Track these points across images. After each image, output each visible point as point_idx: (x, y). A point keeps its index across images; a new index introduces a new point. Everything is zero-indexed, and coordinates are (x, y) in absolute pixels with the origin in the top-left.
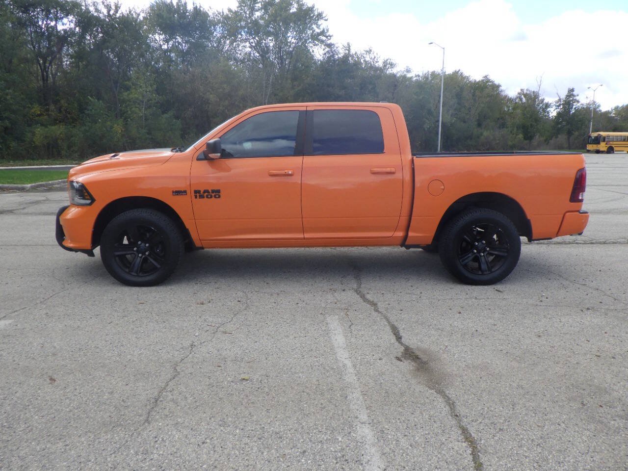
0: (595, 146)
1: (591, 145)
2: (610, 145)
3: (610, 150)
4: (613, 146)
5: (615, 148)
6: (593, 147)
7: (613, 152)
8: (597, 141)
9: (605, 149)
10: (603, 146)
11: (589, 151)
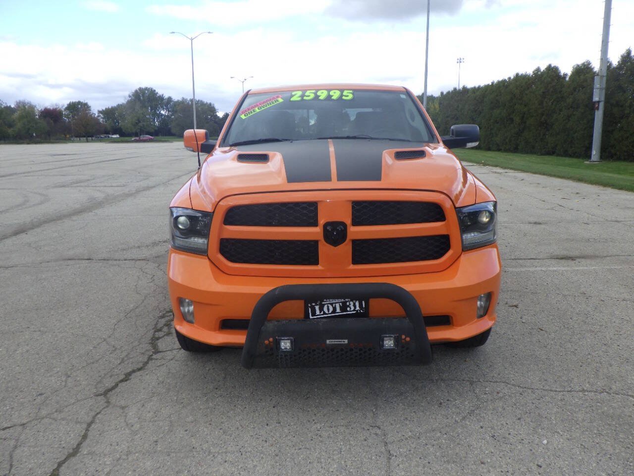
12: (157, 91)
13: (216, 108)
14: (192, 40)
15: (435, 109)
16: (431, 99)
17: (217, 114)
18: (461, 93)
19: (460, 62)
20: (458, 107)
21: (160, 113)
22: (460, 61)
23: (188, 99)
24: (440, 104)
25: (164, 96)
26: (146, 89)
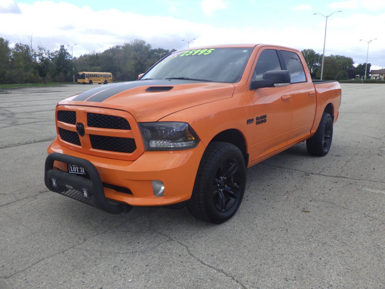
0: (82, 80)
1: (80, 80)
2: (90, 80)
3: (91, 83)
4: (92, 80)
5: (93, 81)
6: (81, 80)
7: (92, 84)
8: (83, 77)
9: (88, 82)
10: (87, 80)
11: (79, 83)
12: (315, 51)
13: (354, 61)
14: (327, 17)
17: (353, 65)
21: (315, 65)
23: (335, 55)
25: (319, 54)
26: (308, 50)
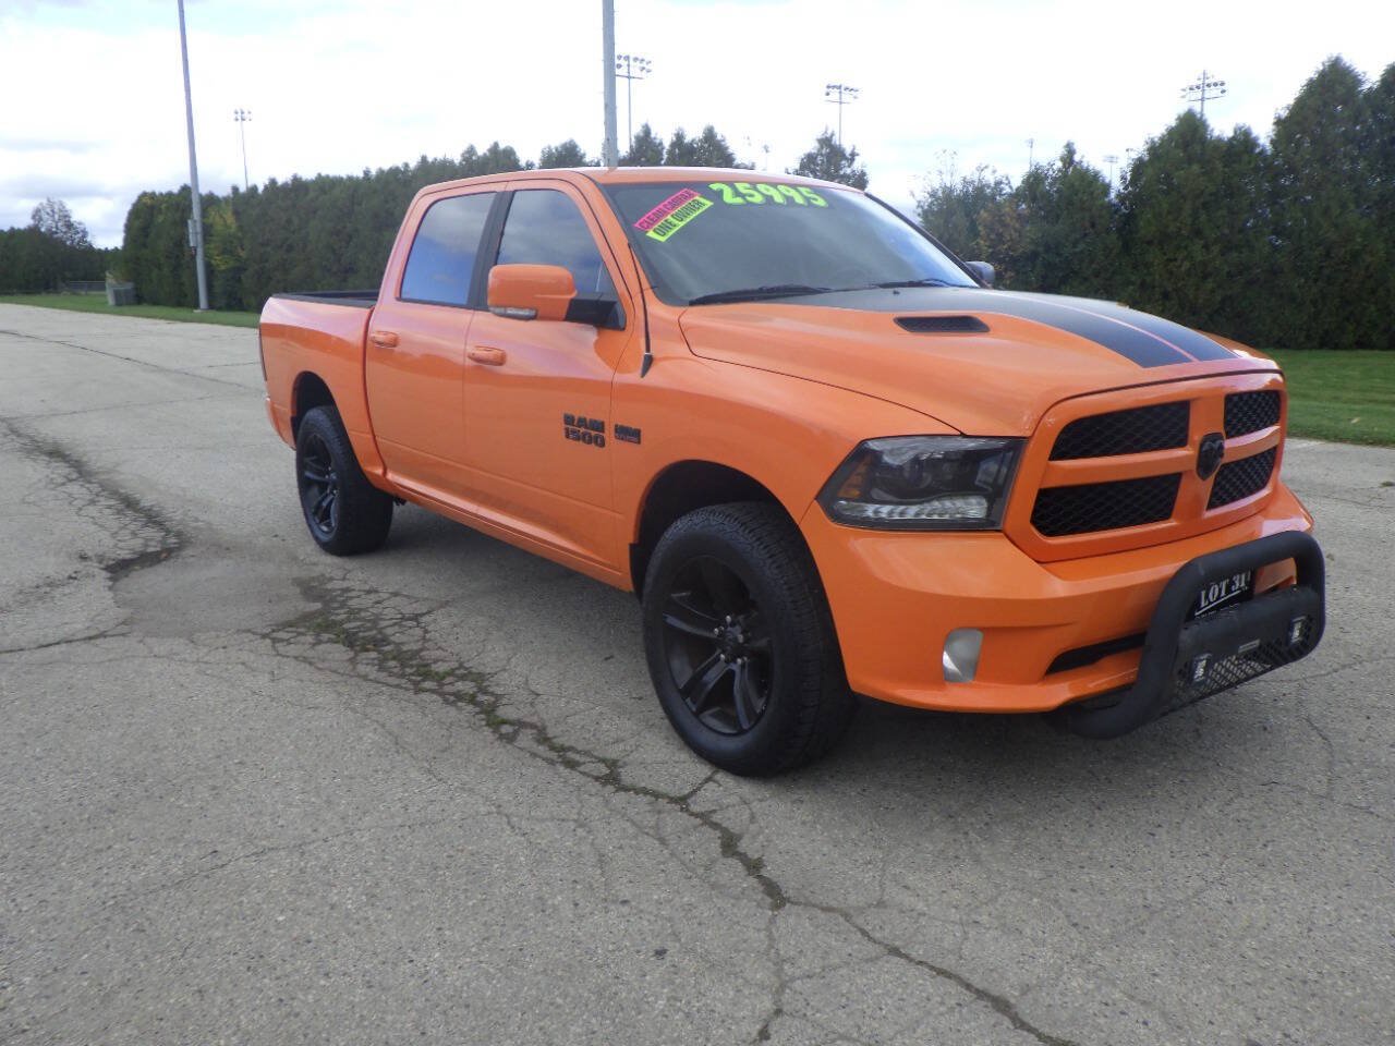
15: (226, 226)
16: (210, 201)
18: (291, 190)
19: (243, 119)
20: (289, 221)
22: (241, 116)
24: (236, 213)
